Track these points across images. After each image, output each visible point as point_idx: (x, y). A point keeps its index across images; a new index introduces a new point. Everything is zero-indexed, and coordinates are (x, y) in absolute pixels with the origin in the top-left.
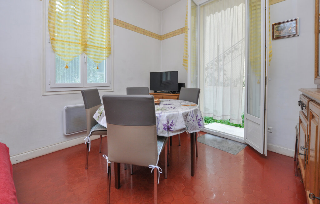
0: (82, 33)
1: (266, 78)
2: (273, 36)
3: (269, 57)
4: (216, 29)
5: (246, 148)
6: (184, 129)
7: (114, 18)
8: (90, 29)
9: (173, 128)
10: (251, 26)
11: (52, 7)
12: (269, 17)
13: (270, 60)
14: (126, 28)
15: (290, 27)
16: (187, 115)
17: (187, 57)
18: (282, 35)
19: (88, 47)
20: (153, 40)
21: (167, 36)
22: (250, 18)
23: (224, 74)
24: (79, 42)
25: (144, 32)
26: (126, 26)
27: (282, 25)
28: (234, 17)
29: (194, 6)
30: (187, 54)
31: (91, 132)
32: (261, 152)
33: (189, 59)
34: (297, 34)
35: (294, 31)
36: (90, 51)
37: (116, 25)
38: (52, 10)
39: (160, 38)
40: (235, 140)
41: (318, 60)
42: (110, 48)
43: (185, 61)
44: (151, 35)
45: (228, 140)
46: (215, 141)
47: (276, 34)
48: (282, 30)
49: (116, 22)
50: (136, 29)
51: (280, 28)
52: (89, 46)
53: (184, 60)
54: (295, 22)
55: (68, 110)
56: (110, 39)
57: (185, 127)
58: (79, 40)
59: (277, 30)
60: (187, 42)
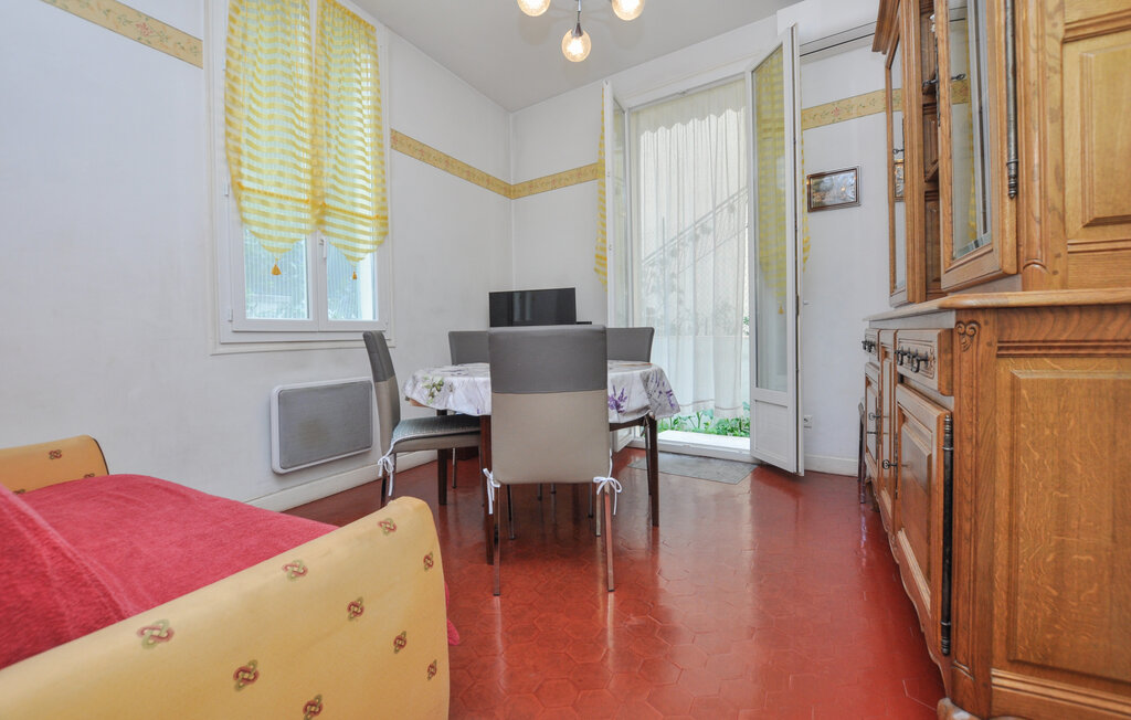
0: (311, 172)
1: (797, 298)
2: (809, 203)
3: (804, 250)
4: (674, 177)
5: (754, 472)
6: (647, 408)
7: (392, 130)
8: (333, 162)
9: (625, 406)
10: (760, 178)
11: (233, 89)
12: (803, 162)
13: (805, 259)
14: (424, 161)
15: (842, 185)
16: (648, 378)
17: (604, 250)
18: (828, 200)
19: (329, 214)
20: (494, 198)
21: (531, 187)
22: (759, 160)
23: (680, 302)
24: (304, 196)
25: (469, 174)
26: (422, 152)
27: (826, 179)
28: (719, 151)
29: (619, 111)
30: (604, 241)
31: (392, 444)
32: (792, 469)
33: (610, 256)
34: (856, 202)
35: (851, 195)
36: (333, 225)
37: (396, 149)
38: (234, 100)
39: (510, 191)
40: (729, 460)
41: (895, 263)
42: (386, 218)
43: (601, 259)
44: (488, 182)
45: (712, 460)
46: (683, 464)
47: (816, 199)
48: (828, 190)
49: (398, 141)
50: (448, 163)
51: (822, 186)
52: (333, 212)
53: (597, 256)
54: (852, 174)
55: (285, 399)
56: (384, 190)
57: (647, 402)
58: (306, 191)
59: (817, 191)
60: (604, 209)
